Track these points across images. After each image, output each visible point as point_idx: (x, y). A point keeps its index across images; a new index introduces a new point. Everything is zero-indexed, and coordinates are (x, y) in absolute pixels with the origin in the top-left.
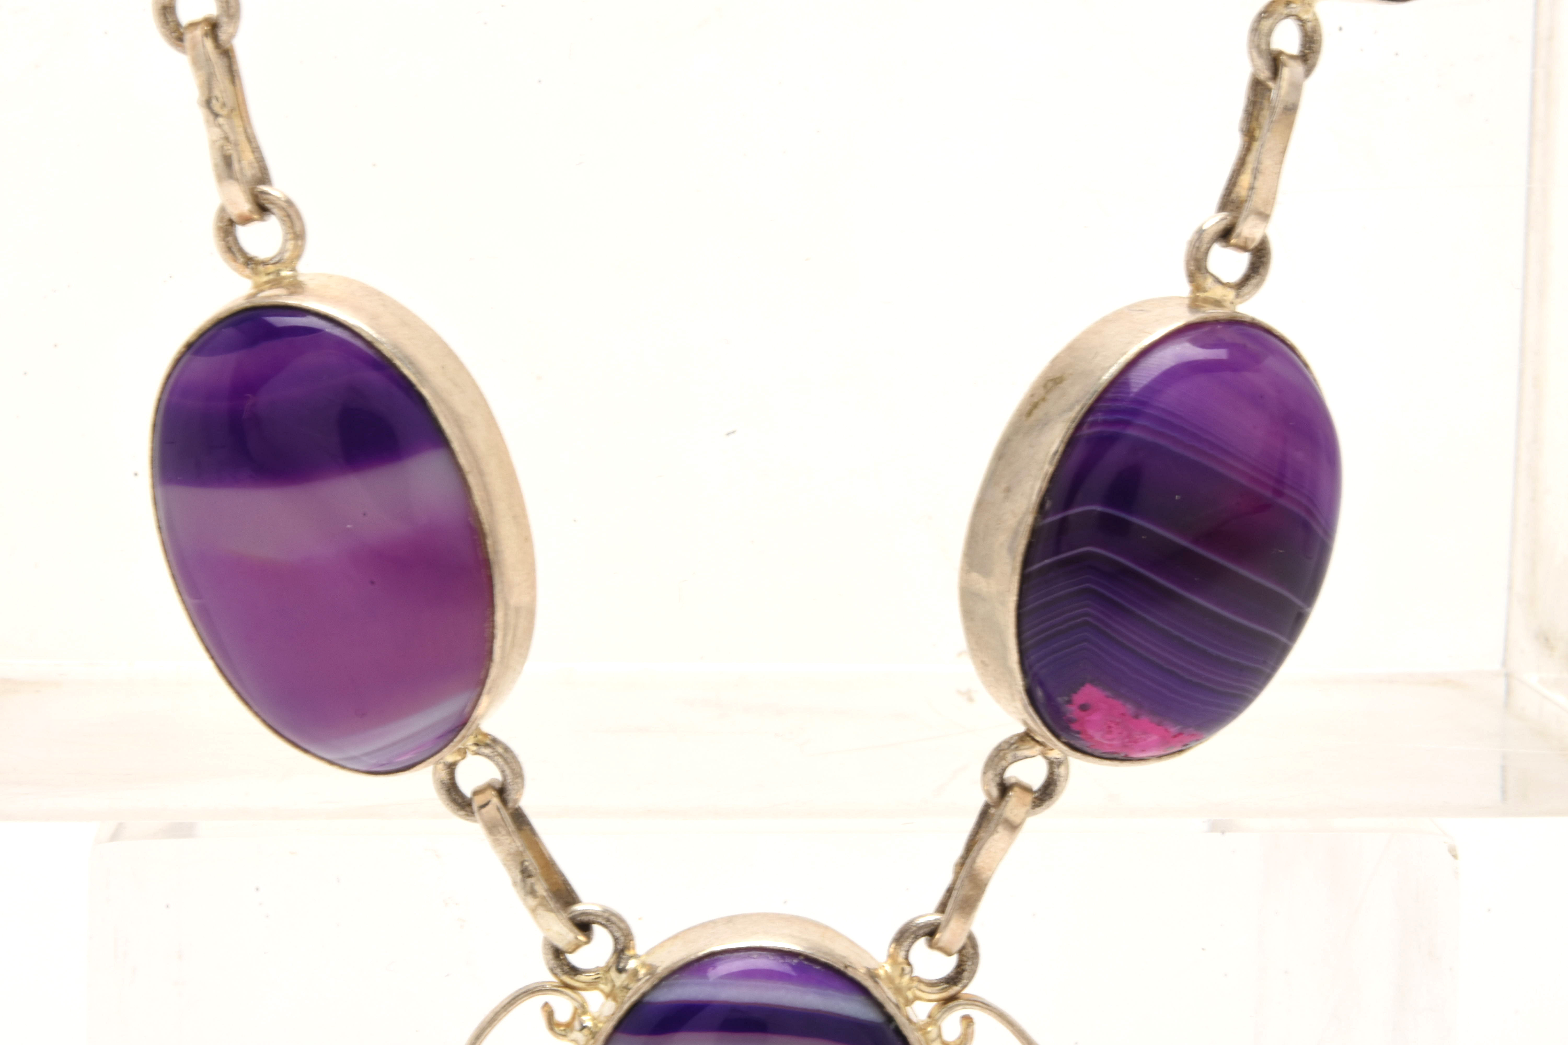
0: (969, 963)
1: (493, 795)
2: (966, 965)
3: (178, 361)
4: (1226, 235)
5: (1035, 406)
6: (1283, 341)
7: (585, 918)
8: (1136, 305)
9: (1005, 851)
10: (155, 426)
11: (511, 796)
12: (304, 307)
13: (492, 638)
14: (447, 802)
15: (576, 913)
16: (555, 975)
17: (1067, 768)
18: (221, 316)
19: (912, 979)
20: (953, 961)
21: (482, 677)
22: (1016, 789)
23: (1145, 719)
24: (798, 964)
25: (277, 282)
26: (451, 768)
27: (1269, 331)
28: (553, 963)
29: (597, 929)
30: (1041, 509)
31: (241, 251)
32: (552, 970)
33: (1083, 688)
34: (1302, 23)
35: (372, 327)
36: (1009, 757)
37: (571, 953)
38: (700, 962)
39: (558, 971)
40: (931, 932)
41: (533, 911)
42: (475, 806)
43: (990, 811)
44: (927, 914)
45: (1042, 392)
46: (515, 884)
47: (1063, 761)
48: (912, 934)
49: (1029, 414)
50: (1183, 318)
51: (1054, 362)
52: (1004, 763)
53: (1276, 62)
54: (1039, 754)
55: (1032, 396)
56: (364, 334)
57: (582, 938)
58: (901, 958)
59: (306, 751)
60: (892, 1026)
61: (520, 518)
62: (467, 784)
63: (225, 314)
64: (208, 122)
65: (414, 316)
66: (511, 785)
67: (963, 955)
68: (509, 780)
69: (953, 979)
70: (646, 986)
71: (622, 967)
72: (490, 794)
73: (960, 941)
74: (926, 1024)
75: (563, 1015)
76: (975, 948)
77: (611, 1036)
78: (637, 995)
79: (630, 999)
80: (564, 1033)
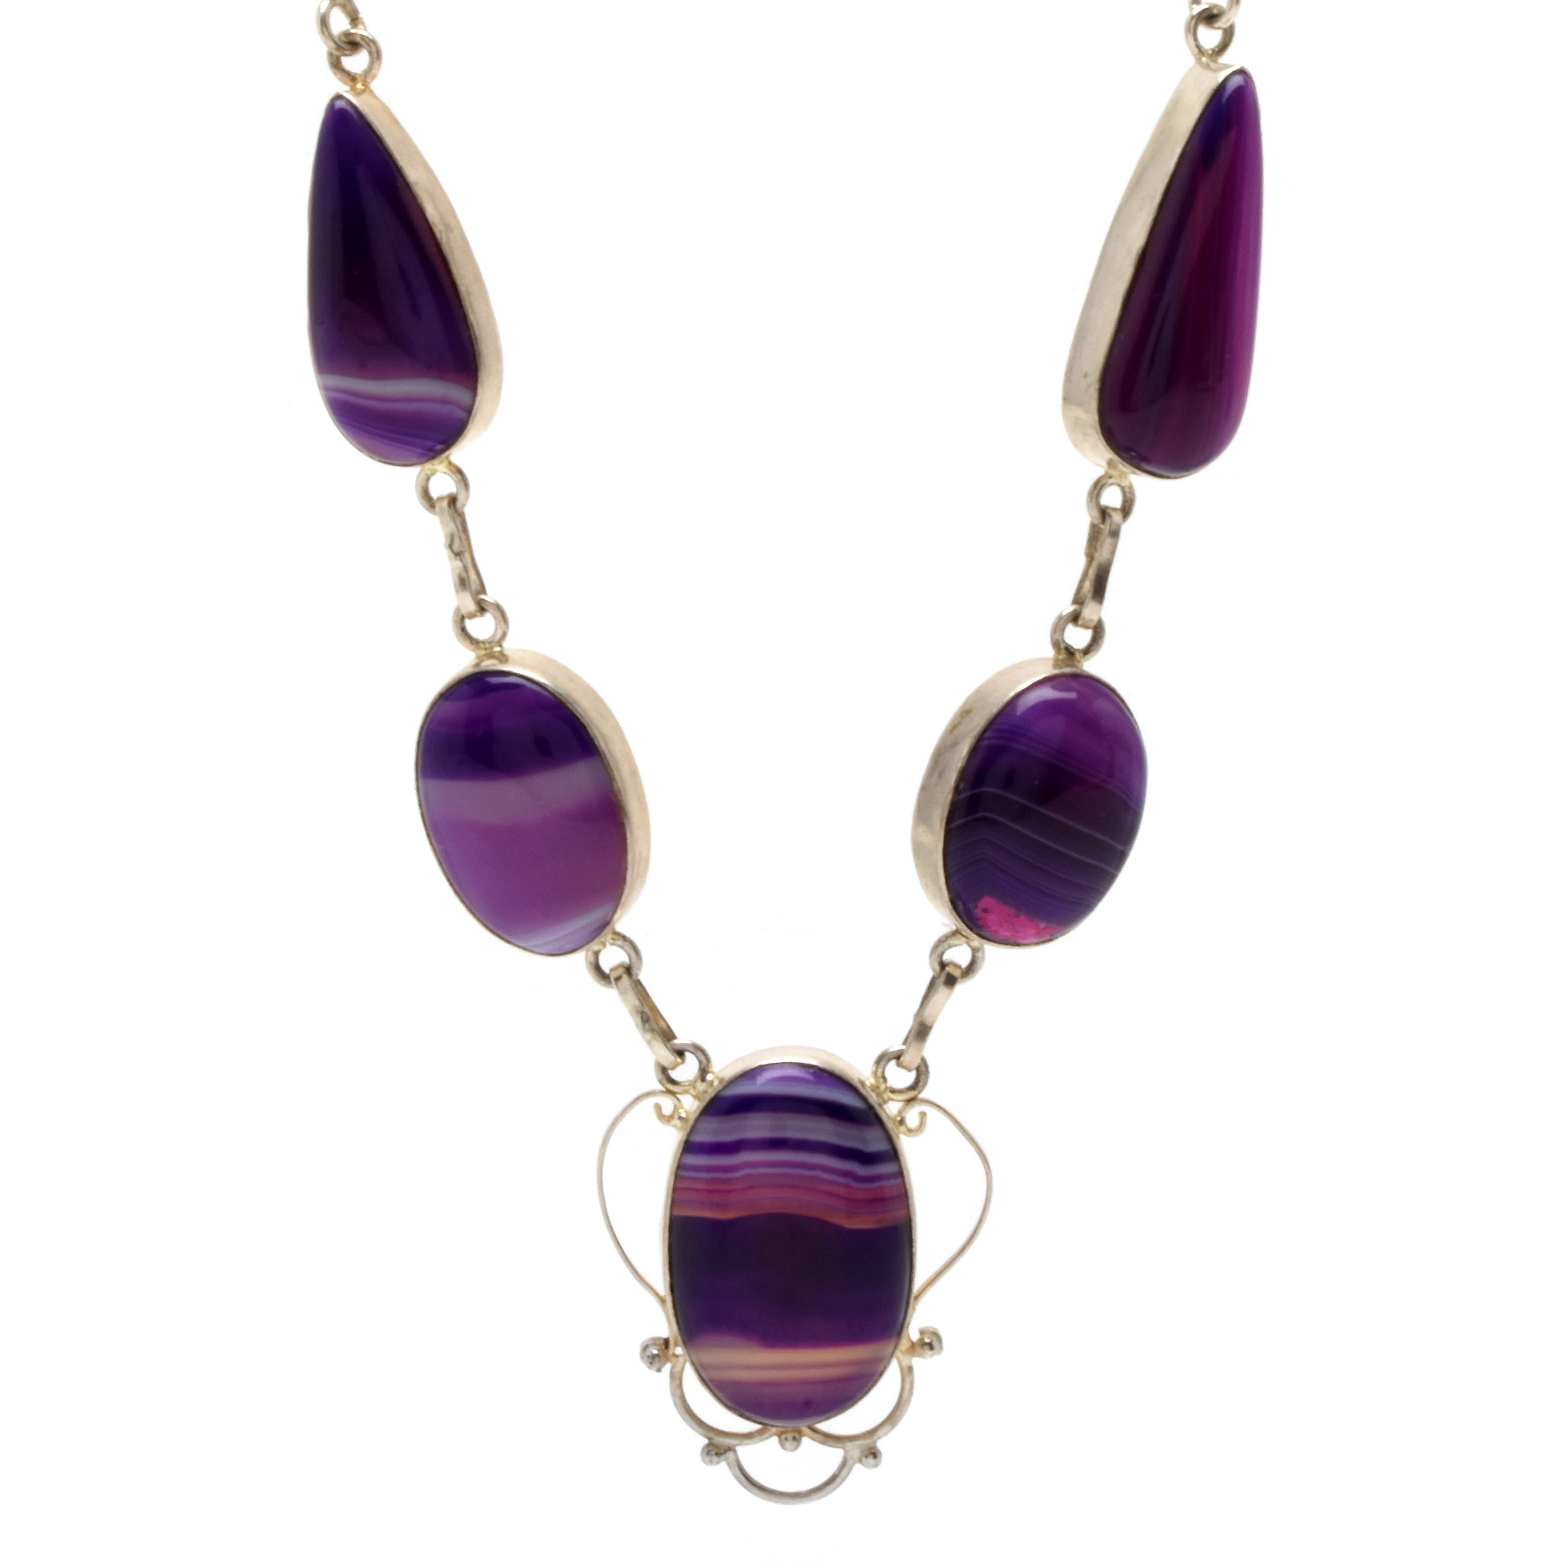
0: (923, 1076)
1: (623, 971)
2: (921, 1077)
3: (433, 705)
4: (1075, 618)
5: (956, 727)
6: (1110, 689)
7: (680, 1048)
9: (944, 1005)
10: (419, 743)
11: (635, 971)
12: (511, 671)
13: (626, 870)
14: (594, 977)
15: (675, 1045)
16: (662, 1084)
17: (984, 952)
18: (462, 678)
19: (887, 1088)
20: (913, 1074)
21: (619, 895)
22: (951, 966)
25: (491, 656)
26: (597, 954)
28: (661, 1076)
29: (688, 1055)
30: (957, 790)
31: (469, 635)
32: (660, 1082)
33: (983, 898)
34: (1123, 489)
36: (946, 945)
37: (672, 1070)
39: (664, 1082)
40: (898, 1057)
42: (612, 979)
44: (897, 1046)
45: (960, 718)
46: (637, 1026)
48: (887, 1058)
49: (952, 732)
50: (1047, 671)
51: (967, 701)
52: (943, 949)
53: (1104, 513)
54: (965, 944)
55: (954, 720)
57: (679, 1060)
58: (879, 1074)
60: (872, 1113)
62: (607, 965)
64: (450, 557)
66: (635, 964)
67: (919, 1071)
68: (633, 960)
69: (914, 1087)
70: (718, 1089)
71: (703, 1079)
72: (621, 971)
73: (917, 1062)
74: (897, 1116)
75: (668, 1110)
76: (926, 1066)
77: (698, 1120)
78: (712, 1095)
79: (708, 1098)
80: (669, 1121)
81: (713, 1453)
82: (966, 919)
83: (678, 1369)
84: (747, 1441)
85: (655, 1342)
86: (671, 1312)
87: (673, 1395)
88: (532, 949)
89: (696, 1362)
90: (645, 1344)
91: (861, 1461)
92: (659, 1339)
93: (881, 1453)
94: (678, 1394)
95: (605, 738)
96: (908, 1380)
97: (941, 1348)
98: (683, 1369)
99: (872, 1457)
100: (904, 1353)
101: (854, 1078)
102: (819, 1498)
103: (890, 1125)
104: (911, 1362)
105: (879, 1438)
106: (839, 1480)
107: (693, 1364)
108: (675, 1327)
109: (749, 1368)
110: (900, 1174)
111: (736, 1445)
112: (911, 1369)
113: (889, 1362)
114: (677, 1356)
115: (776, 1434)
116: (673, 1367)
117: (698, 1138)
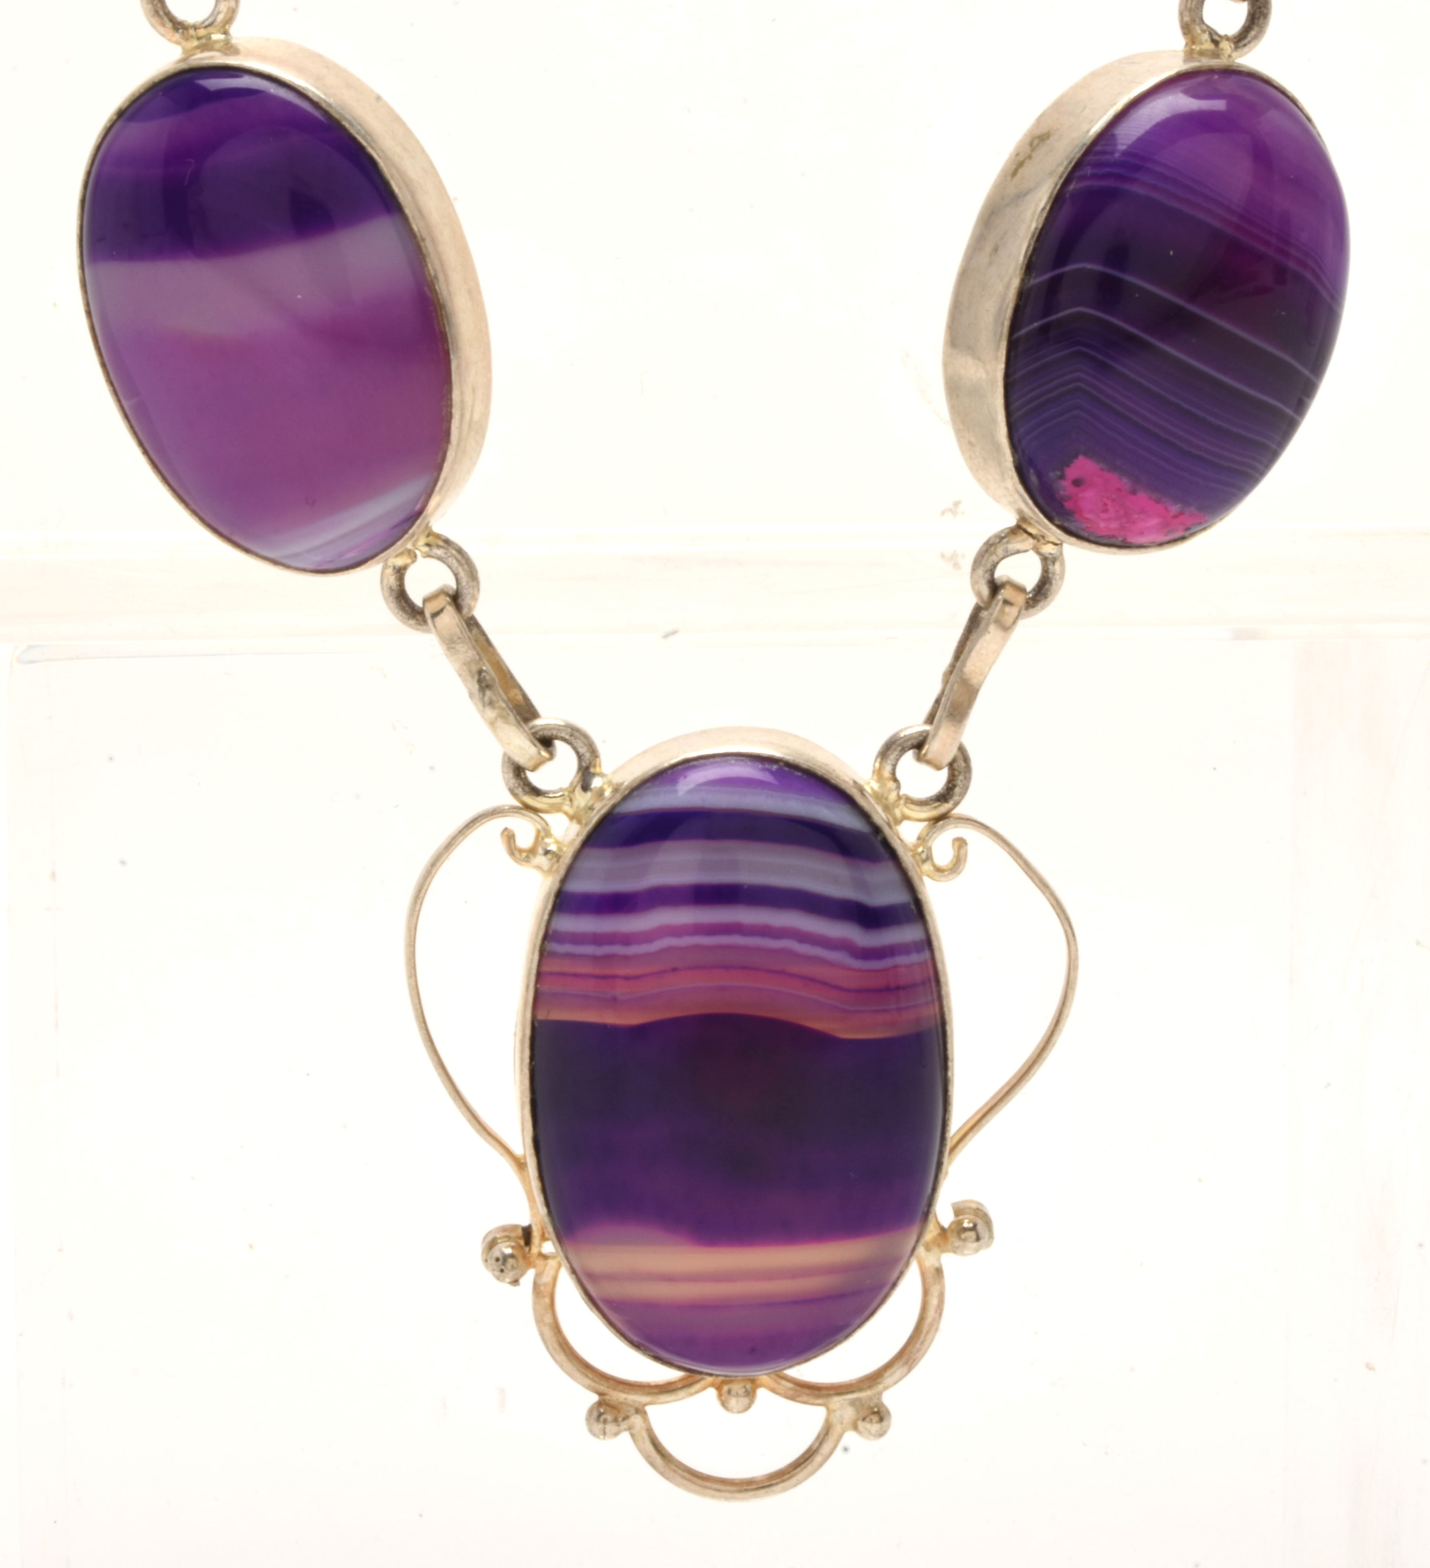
0: (961, 777)
1: (447, 601)
2: (958, 779)
3: (108, 131)
5: (1021, 164)
6: (1283, 92)
7: (547, 733)
8: (1128, 58)
9: (997, 653)
10: (83, 201)
11: (466, 601)
12: (247, 68)
13: (450, 416)
14: (397, 611)
15: (538, 728)
16: (515, 795)
17: (1063, 564)
18: (157, 80)
19: (899, 797)
20: (944, 774)
21: (439, 461)
22: (1008, 587)
23: (1142, 496)
24: (777, 770)
25: (208, 46)
26: (400, 572)
27: (1267, 82)
28: (513, 782)
30: (1030, 267)
31: (168, 14)
32: (512, 791)
33: (1075, 461)
35: (318, 88)
36: (1000, 551)
37: (532, 771)
38: (675, 769)
39: (519, 791)
40: (919, 744)
41: (492, 724)
42: (428, 615)
43: (981, 615)
44: (915, 724)
45: (1028, 150)
46: (471, 695)
47: (1058, 557)
48: (899, 746)
49: (1014, 173)
50: (1176, 66)
51: (1039, 120)
52: (994, 558)
54: (1033, 549)
55: (1017, 155)
56: (311, 95)
57: (544, 754)
58: (887, 773)
59: (247, 551)
60: (879, 838)
61: (474, 293)
62: (417, 591)
63: (161, 77)
65: (358, 80)
66: (466, 589)
67: (954, 770)
68: (464, 582)
69: (944, 796)
70: (612, 802)
71: (586, 788)
72: (443, 601)
73: (951, 753)
74: (916, 846)
75: (525, 839)
76: (966, 759)
77: (577, 856)
78: (603, 812)
79: (594, 818)
80: (527, 860)
81: (609, 1417)
82: (1041, 501)
83: (546, 1279)
84: (663, 1398)
85: (507, 1231)
86: (535, 1184)
87: (539, 1321)
88: (285, 561)
89: (576, 1266)
90: (490, 1238)
91: (855, 1427)
92: (514, 1227)
93: (888, 1413)
94: (548, 1319)
95: (408, 184)
96: (935, 1291)
97: (991, 1237)
98: (555, 1279)
99: (875, 1418)
100: (928, 1249)
101: (847, 779)
102: (785, 1490)
103: (907, 859)
104: (939, 1260)
105: (886, 1388)
106: (818, 1459)
107: (574, 1272)
108: (543, 1210)
109: (670, 1278)
110: (928, 944)
111: (646, 1405)
112: (939, 1271)
113: (907, 1264)
114: (545, 1257)
115: (712, 1385)
116: (538, 1275)
117: (578, 886)
